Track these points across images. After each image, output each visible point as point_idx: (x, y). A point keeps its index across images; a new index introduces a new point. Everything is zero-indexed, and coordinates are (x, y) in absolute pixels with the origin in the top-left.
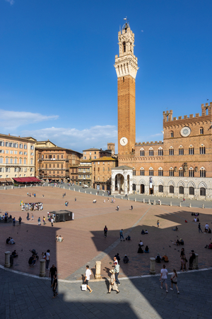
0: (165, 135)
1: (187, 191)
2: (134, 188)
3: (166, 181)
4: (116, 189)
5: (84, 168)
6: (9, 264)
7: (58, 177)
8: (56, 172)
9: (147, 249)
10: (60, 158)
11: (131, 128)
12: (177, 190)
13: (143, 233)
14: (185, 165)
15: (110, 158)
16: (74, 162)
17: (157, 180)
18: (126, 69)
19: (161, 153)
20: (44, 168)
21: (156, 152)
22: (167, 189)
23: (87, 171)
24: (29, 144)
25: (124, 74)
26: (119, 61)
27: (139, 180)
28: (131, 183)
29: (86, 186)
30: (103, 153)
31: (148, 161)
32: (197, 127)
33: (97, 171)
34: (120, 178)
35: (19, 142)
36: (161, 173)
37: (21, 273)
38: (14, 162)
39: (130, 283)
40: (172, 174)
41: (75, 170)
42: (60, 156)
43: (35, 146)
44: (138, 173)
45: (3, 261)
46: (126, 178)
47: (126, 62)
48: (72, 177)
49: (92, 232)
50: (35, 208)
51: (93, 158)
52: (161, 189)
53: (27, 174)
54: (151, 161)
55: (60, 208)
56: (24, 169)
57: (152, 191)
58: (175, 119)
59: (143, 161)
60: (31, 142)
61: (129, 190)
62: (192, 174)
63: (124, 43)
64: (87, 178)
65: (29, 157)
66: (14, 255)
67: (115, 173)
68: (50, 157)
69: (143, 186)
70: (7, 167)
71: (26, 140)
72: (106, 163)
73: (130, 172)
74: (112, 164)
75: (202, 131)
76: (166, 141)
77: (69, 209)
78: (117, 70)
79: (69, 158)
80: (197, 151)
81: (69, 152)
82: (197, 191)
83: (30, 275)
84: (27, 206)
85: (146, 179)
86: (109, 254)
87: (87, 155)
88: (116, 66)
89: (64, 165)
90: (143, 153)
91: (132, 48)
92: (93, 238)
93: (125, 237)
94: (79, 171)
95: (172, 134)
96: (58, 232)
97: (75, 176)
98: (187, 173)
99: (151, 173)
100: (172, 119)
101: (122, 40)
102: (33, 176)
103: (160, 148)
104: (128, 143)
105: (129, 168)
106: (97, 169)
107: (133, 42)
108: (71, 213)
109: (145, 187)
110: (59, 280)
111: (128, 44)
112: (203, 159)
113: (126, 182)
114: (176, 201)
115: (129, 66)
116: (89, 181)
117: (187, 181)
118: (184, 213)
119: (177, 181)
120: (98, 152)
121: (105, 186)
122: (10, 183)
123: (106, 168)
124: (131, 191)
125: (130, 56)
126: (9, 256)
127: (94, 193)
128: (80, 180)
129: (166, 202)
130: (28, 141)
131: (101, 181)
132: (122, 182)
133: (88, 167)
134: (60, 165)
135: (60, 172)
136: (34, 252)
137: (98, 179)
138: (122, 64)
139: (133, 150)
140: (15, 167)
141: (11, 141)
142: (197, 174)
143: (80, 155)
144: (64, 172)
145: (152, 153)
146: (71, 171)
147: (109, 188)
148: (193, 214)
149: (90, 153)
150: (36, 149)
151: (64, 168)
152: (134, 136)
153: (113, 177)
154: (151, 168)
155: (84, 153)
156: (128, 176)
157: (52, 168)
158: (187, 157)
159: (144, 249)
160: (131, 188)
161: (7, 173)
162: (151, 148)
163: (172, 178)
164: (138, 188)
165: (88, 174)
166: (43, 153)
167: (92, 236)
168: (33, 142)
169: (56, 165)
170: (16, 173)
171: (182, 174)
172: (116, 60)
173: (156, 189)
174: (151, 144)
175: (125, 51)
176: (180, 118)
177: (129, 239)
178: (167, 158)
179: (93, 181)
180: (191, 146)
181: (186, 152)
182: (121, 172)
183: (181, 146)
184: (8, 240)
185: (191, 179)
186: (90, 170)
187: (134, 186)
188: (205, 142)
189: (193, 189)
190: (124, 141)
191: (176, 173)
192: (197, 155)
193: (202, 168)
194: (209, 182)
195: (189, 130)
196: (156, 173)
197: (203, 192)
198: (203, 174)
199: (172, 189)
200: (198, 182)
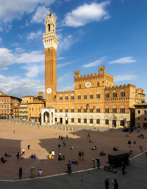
0: (75, 87)
1: (88, 121)
3: (76, 115)
4: (45, 121)
5: (23, 108)
7: (5, 114)
8: (4, 111)
10: (7, 102)
11: (54, 82)
12: (82, 121)
14: (87, 105)
16: (16, 105)
17: (71, 115)
18: (51, 43)
19: (73, 98)
21: (70, 97)
22: (76, 121)
23: (25, 110)
25: (49, 47)
26: (46, 37)
27: (58, 115)
28: (54, 117)
29: (24, 120)
31: (65, 103)
32: (95, 81)
34: (47, 114)
36: (73, 111)
40: (79, 111)
41: (17, 109)
42: (7, 100)
44: (58, 111)
46: (50, 114)
47: (50, 38)
48: (15, 114)
51: (29, 102)
52: (73, 120)
54: (66, 103)
57: (67, 122)
58: (81, 76)
59: (62, 103)
61: (52, 122)
62: (92, 111)
63: (49, 25)
64: (25, 114)
67: (43, 111)
69: (61, 119)
72: (38, 105)
73: (53, 110)
74: (42, 105)
75: (98, 84)
76: (76, 91)
78: (44, 43)
80: (95, 97)
81: (13, 98)
82: (95, 121)
85: (63, 115)
87: (25, 100)
88: (44, 41)
89: (9, 106)
90: (61, 98)
91: (54, 29)
94: (20, 110)
95: (80, 86)
97: (17, 114)
98: (89, 111)
99: (67, 111)
100: (80, 77)
101: (48, 23)
103: (72, 95)
104: (52, 92)
105: (52, 108)
106: (31, 109)
107: (55, 25)
109: (63, 120)
110: (7, 181)
111: (52, 26)
112: (99, 102)
113: (51, 117)
114: (82, 128)
115: (53, 41)
116: (26, 117)
117: (88, 115)
119: (82, 115)
120: (32, 98)
121: (38, 120)
123: (38, 108)
124: (54, 123)
125: (53, 34)
127: (30, 124)
128: (20, 116)
131: (35, 116)
132: (48, 117)
133: (26, 108)
134: (7, 107)
135: (7, 111)
137: (33, 115)
139: (55, 96)
142: (95, 110)
143: (20, 100)
144: (10, 111)
145: (67, 98)
146: (14, 110)
147: (40, 121)
149: (27, 99)
151: (9, 108)
152: (56, 87)
153: (42, 114)
154: (67, 108)
155: (23, 99)
156: (52, 113)
157: (1, 109)
158: (89, 101)
159: (62, 157)
160: (54, 121)
162: (67, 95)
163: (79, 114)
164: (59, 120)
165: (26, 112)
169: (4, 107)
171: (85, 111)
172: (44, 37)
173: (70, 121)
174: (67, 92)
175: (50, 31)
176: (85, 76)
178: (76, 101)
179: (29, 117)
180: (91, 94)
181: (89, 97)
182: (47, 110)
183: (85, 94)
185: (91, 114)
186: (27, 110)
187: (56, 119)
188: (100, 91)
189: (92, 120)
190: (49, 91)
191: (82, 111)
192: (95, 99)
193: (98, 107)
194: (102, 116)
195: (90, 84)
196: (69, 110)
197: (98, 121)
198: (98, 111)
199: (79, 121)
200: (95, 116)
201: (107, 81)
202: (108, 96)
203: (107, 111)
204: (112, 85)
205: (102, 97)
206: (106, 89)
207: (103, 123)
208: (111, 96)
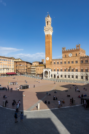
0: (63, 56)
1: (71, 77)
2: (52, 76)
3: (63, 73)
4: (45, 76)
5: (33, 69)
6: (5, 105)
7: (23, 72)
8: (22, 70)
9: (57, 98)
10: (24, 65)
11: (50, 54)
12: (67, 77)
13: (55, 92)
14: (70, 67)
15: (43, 65)
16: (29, 67)
17: (60, 73)
18: (48, 32)
19: (61, 63)
20: (18, 69)
21: (60, 63)
22: (63, 76)
24: (12, 60)
25: (48, 34)
26: (46, 29)
27: (53, 73)
28: (51, 74)
29: (34, 75)
30: (40, 63)
31: (57, 66)
32: (75, 53)
33: (38, 70)
34: (46, 72)
35: (8, 59)
36: (61, 70)
37: (9, 109)
38: (6, 67)
39: (50, 111)
40: (65, 70)
41: (29, 69)
42: (24, 64)
43: (14, 60)
44: (53, 70)
45: (2, 104)
46: (48, 72)
47: (48, 29)
48: (29, 72)
49: (36, 93)
50: (15, 84)
51: (36, 65)
52: (62, 76)
53: (11, 71)
54: (58, 66)
55: (24, 84)
56: (10, 69)
57: (58, 77)
58: (66, 50)
59: (55, 66)
60: (13, 59)
61: (50, 77)
62: (73, 71)
63: (48, 22)
64: (34, 72)
65: (12, 65)
66: (7, 102)
67: (44, 70)
68: (20, 65)
69: (55, 75)
70: (3, 69)
71: (11, 58)
72: (41, 67)
73: (50, 70)
74: (44, 67)
75: (76, 55)
76: (63, 59)
77: (27, 84)
78: (45, 32)
79: (27, 65)
80: (75, 62)
81: (27, 63)
82: (75, 77)
83: (13, 109)
84: (11, 83)
85: (56, 73)
86: (43, 101)
87: (34, 64)
88: (45, 30)
90: (55, 63)
91: (51, 24)
92: (36, 95)
93: (48, 94)
94: (31, 70)
95: (66, 56)
96: (23, 93)
97: (30, 72)
98: (71, 70)
100: (65, 50)
101: (47, 21)
102: (14, 72)
103: (61, 61)
104: (49, 59)
105: (50, 69)
106: (38, 69)
107: (51, 22)
108: (28, 86)
109: (56, 76)
110: (24, 111)
111: (49, 22)
112: (77, 65)
113: (49, 74)
114: (67, 81)
115: (50, 30)
116: (35, 74)
117: (71, 73)
118: (70, 85)
119: (67, 73)
120: (38, 63)
121: (41, 76)
122: (5, 75)
123: (41, 69)
124: (51, 77)
125: (50, 27)
126: (4, 103)
127: (37, 78)
128: (31, 73)
129: (64, 81)
130: (11, 59)
131: (39, 73)
132: (47, 74)
133: (34, 69)
134: (24, 68)
135: (24, 70)
136: (14, 101)
137: (38, 73)
138: (47, 29)
139: (51, 62)
140: (7, 69)
141: (5, 59)
142: (75, 70)
143: (31, 64)
144: (25, 70)
145: (58, 63)
146: (28, 70)
147: (42, 76)
148: (73, 85)
149: (35, 63)
150: (15, 62)
151: (25, 69)
152: (51, 57)
153: (44, 72)
154: (58, 69)
155: (33, 63)
156: (49, 72)
157: (21, 69)
158: (71, 65)
159: (55, 98)
160: (51, 76)
161: (4, 71)
162: (58, 61)
163: (65, 72)
164: (53, 76)
166: (17, 63)
167: (36, 94)
168: (14, 59)
169: (22, 68)
170: (7, 71)
171: (69, 71)
172: (45, 28)
173: (60, 76)
174: (58, 60)
175: (48, 25)
176: (68, 50)
177: (50, 95)
178: (64, 65)
179: (36, 74)
180: (72, 60)
181: (71, 62)
182: (47, 70)
183: (69, 60)
184: (4, 96)
185: (72, 72)
186: (35, 70)
187: (52, 75)
188: (77, 59)
189: (73, 76)
190: (48, 59)
191: (67, 70)
192: (75, 64)
193: (76, 68)
194: (79, 74)
195: (72, 54)
196: (60, 70)
197: (77, 77)
198: (77, 71)
199: (65, 76)
200: (75, 73)
201: (81, 53)
202: (82, 62)
203: (82, 71)
204: (85, 55)
205: (79, 62)
206: (81, 58)
207: (79, 78)
208: (84, 62)
